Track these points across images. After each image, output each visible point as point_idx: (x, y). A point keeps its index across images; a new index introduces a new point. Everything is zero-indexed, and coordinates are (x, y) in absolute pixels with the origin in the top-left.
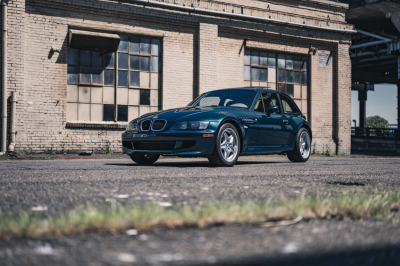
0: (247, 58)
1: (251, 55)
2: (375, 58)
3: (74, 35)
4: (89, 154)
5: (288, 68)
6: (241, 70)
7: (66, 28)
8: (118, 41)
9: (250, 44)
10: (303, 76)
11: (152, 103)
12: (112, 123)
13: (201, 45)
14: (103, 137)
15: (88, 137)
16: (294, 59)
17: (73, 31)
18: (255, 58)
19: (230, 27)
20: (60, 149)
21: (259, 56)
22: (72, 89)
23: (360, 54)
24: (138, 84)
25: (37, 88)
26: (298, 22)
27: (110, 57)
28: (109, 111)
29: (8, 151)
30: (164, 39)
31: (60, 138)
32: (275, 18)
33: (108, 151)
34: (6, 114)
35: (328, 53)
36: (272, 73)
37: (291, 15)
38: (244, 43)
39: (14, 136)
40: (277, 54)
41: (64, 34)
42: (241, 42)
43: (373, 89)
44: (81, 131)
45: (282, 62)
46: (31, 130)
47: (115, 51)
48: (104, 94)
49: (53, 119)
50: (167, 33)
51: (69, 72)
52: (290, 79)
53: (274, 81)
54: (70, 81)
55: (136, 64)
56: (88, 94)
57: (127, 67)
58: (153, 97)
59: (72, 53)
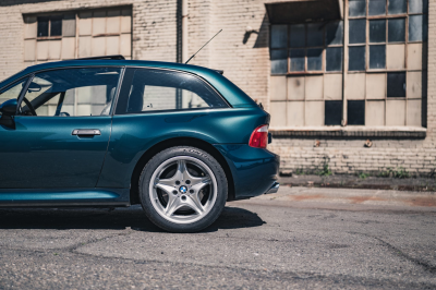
4: (289, 175)
11: (409, 94)
12: (337, 128)
14: (321, 150)
15: (297, 149)
22: (277, 82)
24: (383, 64)
27: (337, 26)
28: (332, 111)
33: (326, 170)
44: (288, 140)
48: (326, 85)
51: (272, 59)
54: (275, 73)
55: (378, 34)
56: (301, 88)
57: (364, 41)
58: (413, 83)
59: (278, 33)
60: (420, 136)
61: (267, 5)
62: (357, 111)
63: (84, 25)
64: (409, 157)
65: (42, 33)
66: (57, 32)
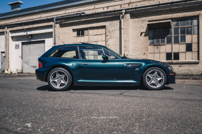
7: (147, 22)
11: (193, 50)
24: (185, 41)
25: (136, 49)
30: (200, 16)
47: (171, 28)
54: (150, 45)
55: (183, 32)
56: (159, 49)
57: (179, 34)
58: (194, 47)
59: (151, 32)
60: (198, 63)
61: (148, 24)
62: (177, 56)
63: (91, 32)
64: (194, 69)
65: (78, 35)
66: (83, 34)
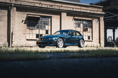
0: (75, 21)
1: (76, 21)
2: (115, 20)
3: (28, 16)
4: (32, 47)
5: (86, 24)
6: (73, 25)
7: (26, 15)
8: (40, 18)
9: (75, 18)
10: (90, 26)
13: (62, 18)
15: (32, 42)
16: (88, 22)
17: (28, 15)
18: (77, 21)
19: (70, 13)
20: (25, 46)
21: (78, 21)
22: (28, 30)
23: (111, 19)
25: (19, 30)
26: (89, 11)
27: (38, 22)
28: (37, 36)
29: (12, 46)
31: (25, 43)
32: (82, 11)
34: (11, 37)
35: (98, 20)
36: (82, 25)
37: (87, 10)
38: (74, 18)
39: (13, 42)
40: (83, 20)
41: (26, 16)
42: (73, 17)
43: (117, 29)
44: (30, 41)
45: (84, 22)
46: (18, 41)
47: (39, 20)
48: (36, 31)
49: (23, 38)
50: (53, 16)
51: (27, 26)
52: (87, 27)
53: (82, 27)
56: (32, 31)
57: (42, 24)
58: (49, 32)
59: (28, 21)
